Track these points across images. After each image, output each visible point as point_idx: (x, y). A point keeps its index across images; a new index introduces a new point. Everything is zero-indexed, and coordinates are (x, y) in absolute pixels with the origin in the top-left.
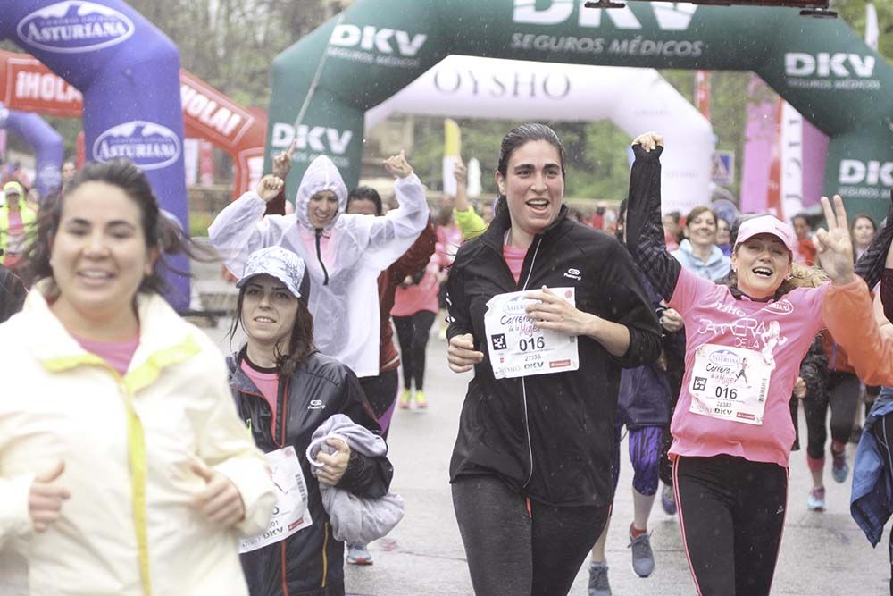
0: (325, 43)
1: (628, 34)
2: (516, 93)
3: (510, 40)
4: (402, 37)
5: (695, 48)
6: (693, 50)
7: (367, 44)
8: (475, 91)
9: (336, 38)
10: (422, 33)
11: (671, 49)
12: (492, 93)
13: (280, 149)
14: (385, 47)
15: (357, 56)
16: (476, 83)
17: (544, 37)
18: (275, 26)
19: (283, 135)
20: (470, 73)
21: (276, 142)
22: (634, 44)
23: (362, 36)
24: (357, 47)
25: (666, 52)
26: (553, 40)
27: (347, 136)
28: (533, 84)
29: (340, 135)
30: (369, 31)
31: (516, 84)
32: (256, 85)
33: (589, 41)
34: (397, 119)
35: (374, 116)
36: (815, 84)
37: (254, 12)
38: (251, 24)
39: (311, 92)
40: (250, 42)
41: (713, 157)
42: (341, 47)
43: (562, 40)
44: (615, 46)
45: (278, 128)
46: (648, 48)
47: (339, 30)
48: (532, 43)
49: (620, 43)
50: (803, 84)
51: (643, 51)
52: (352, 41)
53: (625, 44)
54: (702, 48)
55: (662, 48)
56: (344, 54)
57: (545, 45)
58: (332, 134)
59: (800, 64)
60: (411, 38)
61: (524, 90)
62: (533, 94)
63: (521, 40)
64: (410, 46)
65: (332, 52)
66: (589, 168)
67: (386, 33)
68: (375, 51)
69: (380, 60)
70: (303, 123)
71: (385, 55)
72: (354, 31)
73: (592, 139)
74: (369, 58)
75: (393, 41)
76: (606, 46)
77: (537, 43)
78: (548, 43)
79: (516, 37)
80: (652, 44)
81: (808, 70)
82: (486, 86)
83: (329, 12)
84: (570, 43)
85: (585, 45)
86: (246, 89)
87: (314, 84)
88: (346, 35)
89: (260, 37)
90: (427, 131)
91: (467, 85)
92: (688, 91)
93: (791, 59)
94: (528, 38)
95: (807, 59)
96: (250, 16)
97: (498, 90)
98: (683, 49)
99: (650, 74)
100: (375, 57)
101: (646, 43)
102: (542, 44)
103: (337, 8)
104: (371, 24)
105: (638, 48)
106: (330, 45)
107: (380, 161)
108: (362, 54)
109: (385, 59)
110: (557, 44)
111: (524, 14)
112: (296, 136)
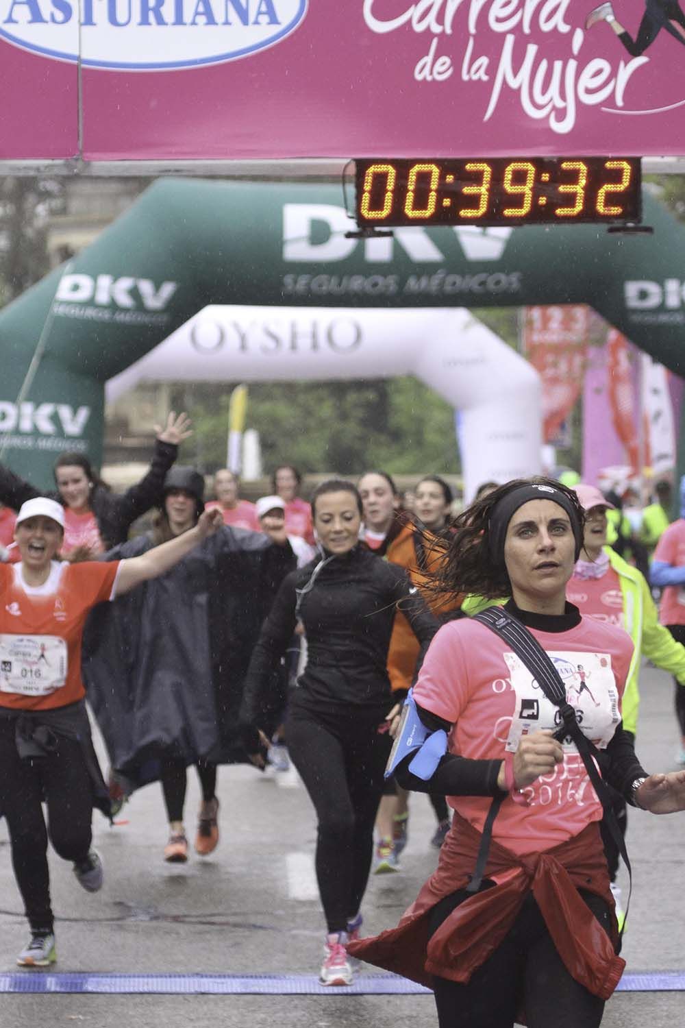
0: (51, 297)
1: (426, 269)
2: (294, 347)
3: (281, 284)
4: (146, 287)
5: (512, 281)
6: (510, 284)
7: (103, 298)
8: (243, 347)
9: (64, 291)
10: (169, 279)
11: (483, 283)
12: (265, 350)
14: (125, 300)
15: (90, 313)
16: (243, 338)
17: (324, 277)
19: (4, 416)
20: (236, 326)
22: (435, 281)
23: (95, 289)
24: (91, 303)
25: (476, 287)
26: (334, 281)
27: (83, 413)
28: (314, 336)
29: (75, 412)
30: (105, 281)
31: (294, 336)
33: (380, 280)
34: (148, 388)
35: (116, 387)
36: (664, 318)
39: (35, 361)
42: (69, 303)
43: (345, 281)
44: (413, 284)
46: (454, 283)
47: (66, 283)
48: (308, 285)
49: (418, 278)
50: (649, 319)
51: (448, 288)
52: (84, 295)
53: (424, 282)
54: (520, 281)
55: (472, 283)
56: (75, 312)
57: (324, 288)
58: (65, 412)
59: (643, 295)
60: (157, 287)
61: (304, 343)
62: (315, 346)
63: (295, 282)
64: (156, 297)
65: (59, 310)
66: (396, 436)
67: (125, 283)
68: (113, 306)
69: (120, 317)
70: (28, 399)
71: (125, 310)
72: (85, 281)
73: (398, 400)
74: (106, 315)
75: (135, 293)
76: (402, 283)
77: (314, 286)
78: (328, 284)
79: (288, 280)
80: (458, 279)
81: (653, 301)
82: (257, 340)
83: (55, 259)
84: (357, 283)
85: (375, 285)
87: (39, 350)
88: (76, 288)
90: (189, 401)
91: (233, 341)
92: (509, 333)
93: (632, 289)
94: (303, 281)
95: (652, 288)
97: (271, 344)
98: (498, 283)
99: (460, 315)
100: (114, 314)
101: (451, 279)
102: (320, 286)
103: (66, 253)
104: (107, 272)
105: (442, 284)
106: (56, 301)
107: (131, 442)
108: (96, 310)
109: (125, 315)
110: (340, 285)
111: (297, 250)
112: (19, 417)
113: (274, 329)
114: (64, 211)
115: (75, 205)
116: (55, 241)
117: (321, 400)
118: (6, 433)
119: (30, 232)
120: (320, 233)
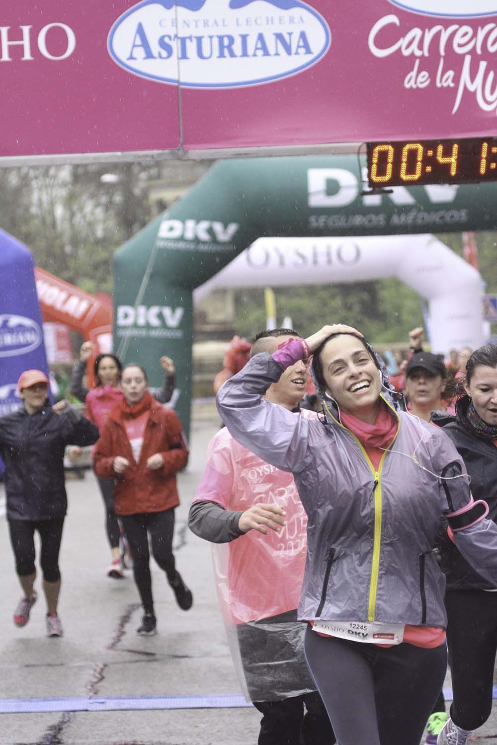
0: (154, 236)
1: (404, 209)
2: (315, 262)
3: (307, 222)
4: (218, 227)
5: (462, 215)
6: (460, 217)
7: (189, 235)
8: (282, 263)
9: (164, 232)
10: (234, 221)
11: (442, 218)
12: (296, 265)
13: (124, 328)
14: (204, 236)
15: (181, 245)
16: (281, 258)
17: (336, 217)
18: (112, 223)
19: (126, 316)
20: (277, 250)
21: (121, 322)
22: (411, 217)
23: (184, 229)
24: (182, 239)
25: (438, 220)
26: (343, 219)
27: (179, 312)
28: (329, 254)
29: (173, 311)
30: (190, 224)
31: (315, 255)
32: (100, 273)
33: (373, 217)
34: (220, 292)
35: (200, 294)
37: (92, 213)
38: (91, 225)
39: (145, 280)
40: (91, 239)
41: (484, 301)
42: (167, 239)
43: (350, 220)
44: (396, 220)
45: (122, 310)
46: (423, 218)
47: (165, 226)
48: (325, 222)
49: (399, 216)
51: (419, 221)
52: (176, 233)
53: (403, 218)
54: (467, 215)
55: (434, 218)
56: (171, 245)
57: (337, 224)
58: (167, 311)
60: (225, 227)
61: (322, 260)
62: (329, 261)
63: (317, 221)
64: (225, 233)
65: (161, 244)
67: (204, 225)
68: (197, 240)
69: (202, 248)
70: (143, 304)
71: (205, 243)
72: (177, 224)
73: (384, 294)
74: (192, 247)
75: (210, 231)
76: (388, 219)
77: (330, 223)
78: (341, 222)
79: (313, 219)
80: (426, 215)
82: (291, 258)
83: (155, 210)
84: (358, 220)
85: (371, 221)
86: (92, 277)
87: (149, 271)
88: (171, 229)
89: (100, 233)
90: (245, 299)
91: (275, 259)
92: (458, 248)
94: (322, 220)
96: (89, 217)
97: (300, 261)
98: (452, 217)
99: (427, 239)
100: (197, 245)
101: (421, 215)
102: (334, 223)
103: (162, 206)
104: (192, 218)
105: (415, 219)
106: (159, 238)
107: (208, 328)
108: (185, 243)
109: (204, 246)
110: (347, 222)
111: (318, 199)
112: (136, 316)
113: (302, 251)
114: (159, 176)
115: (166, 172)
116: (154, 196)
117: (333, 297)
118: (128, 327)
119: (137, 191)
120: (333, 188)
